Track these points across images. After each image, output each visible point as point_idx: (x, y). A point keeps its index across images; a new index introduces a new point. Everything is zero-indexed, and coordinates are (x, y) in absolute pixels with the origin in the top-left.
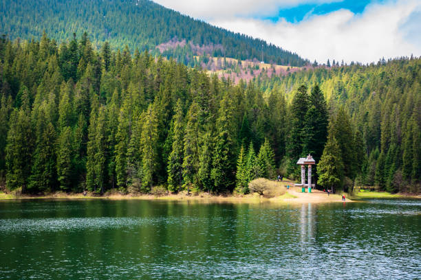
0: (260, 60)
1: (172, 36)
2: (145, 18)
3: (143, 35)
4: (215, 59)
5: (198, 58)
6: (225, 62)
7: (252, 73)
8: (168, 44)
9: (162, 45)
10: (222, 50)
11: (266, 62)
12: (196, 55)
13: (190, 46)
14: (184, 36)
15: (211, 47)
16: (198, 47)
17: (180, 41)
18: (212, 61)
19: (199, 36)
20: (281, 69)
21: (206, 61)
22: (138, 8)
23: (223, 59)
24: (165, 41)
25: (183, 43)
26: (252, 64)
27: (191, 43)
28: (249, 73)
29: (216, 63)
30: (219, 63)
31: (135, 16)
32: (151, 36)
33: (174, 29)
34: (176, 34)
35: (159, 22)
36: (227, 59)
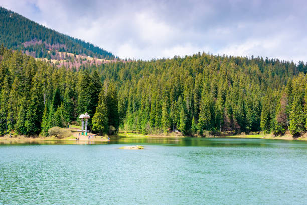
0: (88, 56)
1: (33, 38)
2: (15, 26)
3: (13, 36)
4: (60, 53)
5: (49, 52)
6: (66, 56)
7: (81, 63)
8: (30, 42)
9: (26, 42)
10: (65, 48)
11: (91, 57)
12: (48, 50)
13: (44, 45)
14: (40, 38)
15: (57, 46)
16: (50, 45)
17: (38, 41)
18: (58, 54)
19: (50, 39)
20: (99, 61)
21: (54, 54)
22: (10, 18)
23: (65, 53)
24: (28, 40)
25: (40, 42)
26: (83, 57)
27: (45, 42)
28: (79, 62)
29: (60, 56)
30: (63, 56)
31: (8, 23)
32: (19, 37)
33: (34, 33)
34: (36, 37)
35: (24, 28)
36: (67, 53)
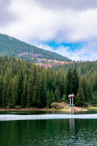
0: (55, 60)
1: (23, 51)
2: (13, 44)
3: (12, 51)
4: (39, 59)
5: (32, 59)
6: (42, 60)
8: (22, 54)
9: (20, 54)
10: (41, 56)
11: (57, 60)
12: (32, 57)
13: (29, 54)
14: (27, 51)
15: (37, 55)
16: (33, 55)
17: (26, 53)
18: (38, 60)
19: (33, 51)
20: (62, 63)
21: (35, 60)
22: (11, 41)
23: (41, 59)
24: (21, 53)
26: (52, 61)
27: (30, 53)
28: (51, 64)
29: (39, 61)
30: (40, 60)
31: (9, 44)
32: (15, 51)
33: (24, 48)
34: (25, 50)
35: (18, 46)
36: (43, 59)
